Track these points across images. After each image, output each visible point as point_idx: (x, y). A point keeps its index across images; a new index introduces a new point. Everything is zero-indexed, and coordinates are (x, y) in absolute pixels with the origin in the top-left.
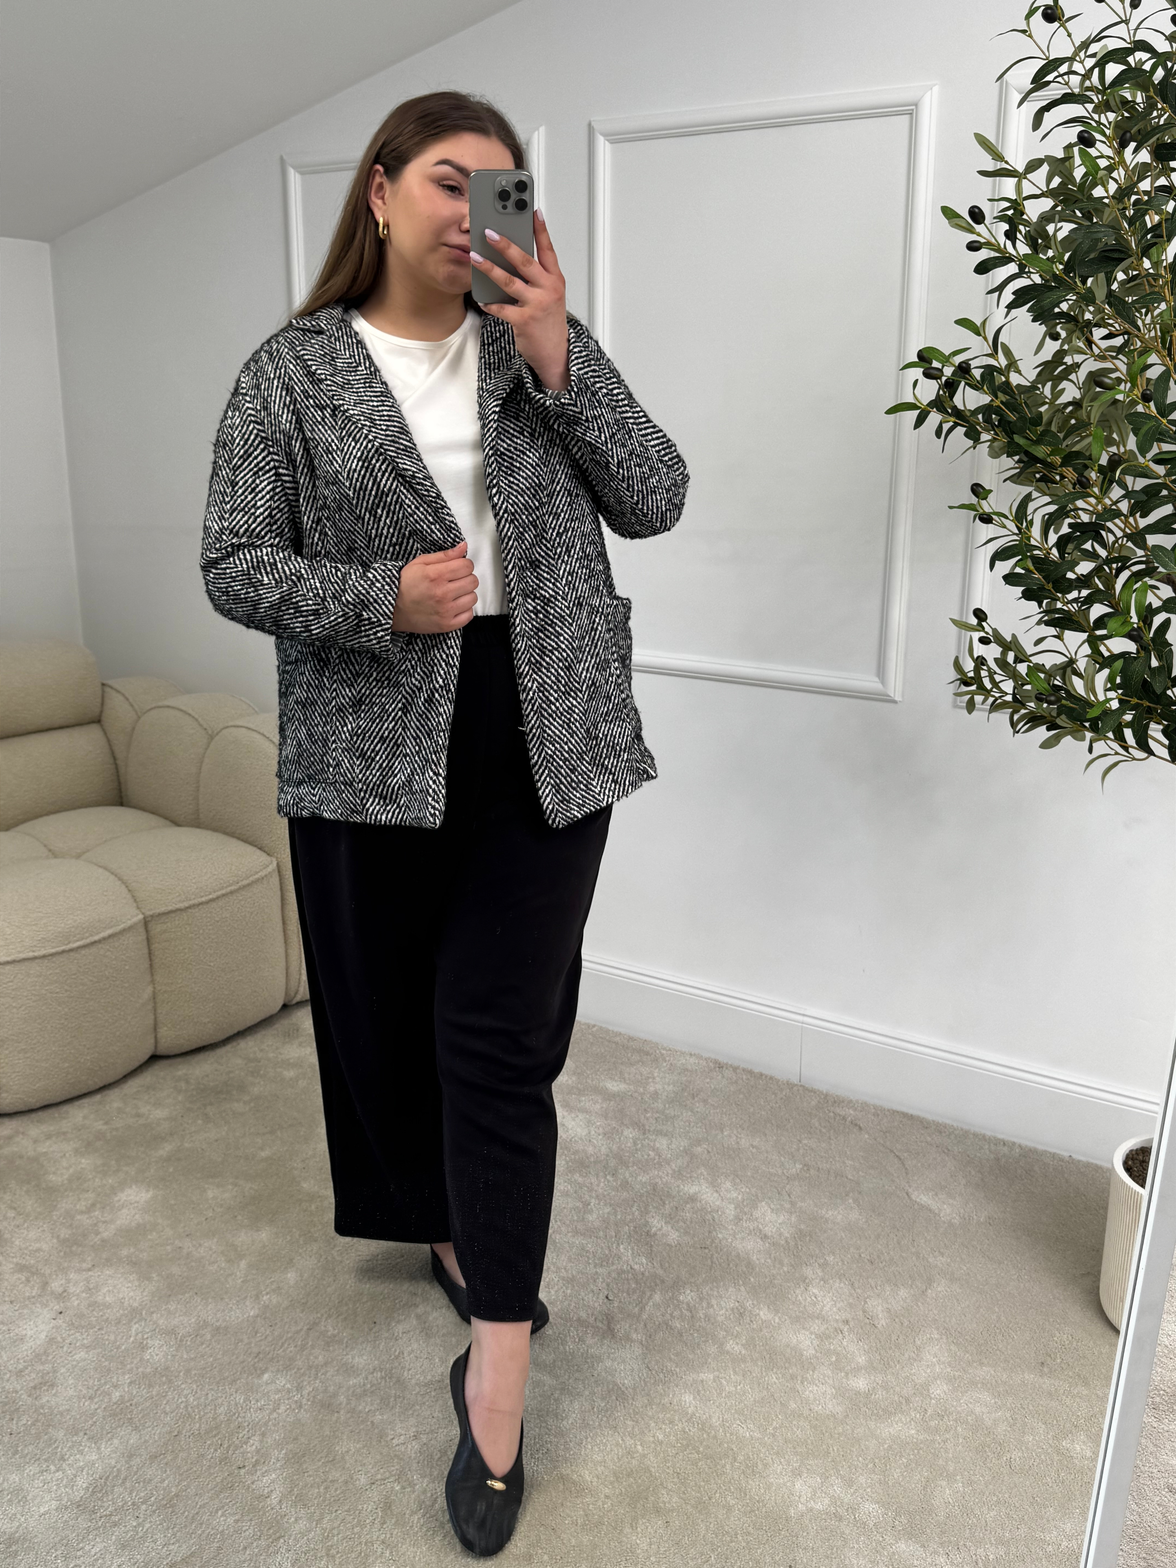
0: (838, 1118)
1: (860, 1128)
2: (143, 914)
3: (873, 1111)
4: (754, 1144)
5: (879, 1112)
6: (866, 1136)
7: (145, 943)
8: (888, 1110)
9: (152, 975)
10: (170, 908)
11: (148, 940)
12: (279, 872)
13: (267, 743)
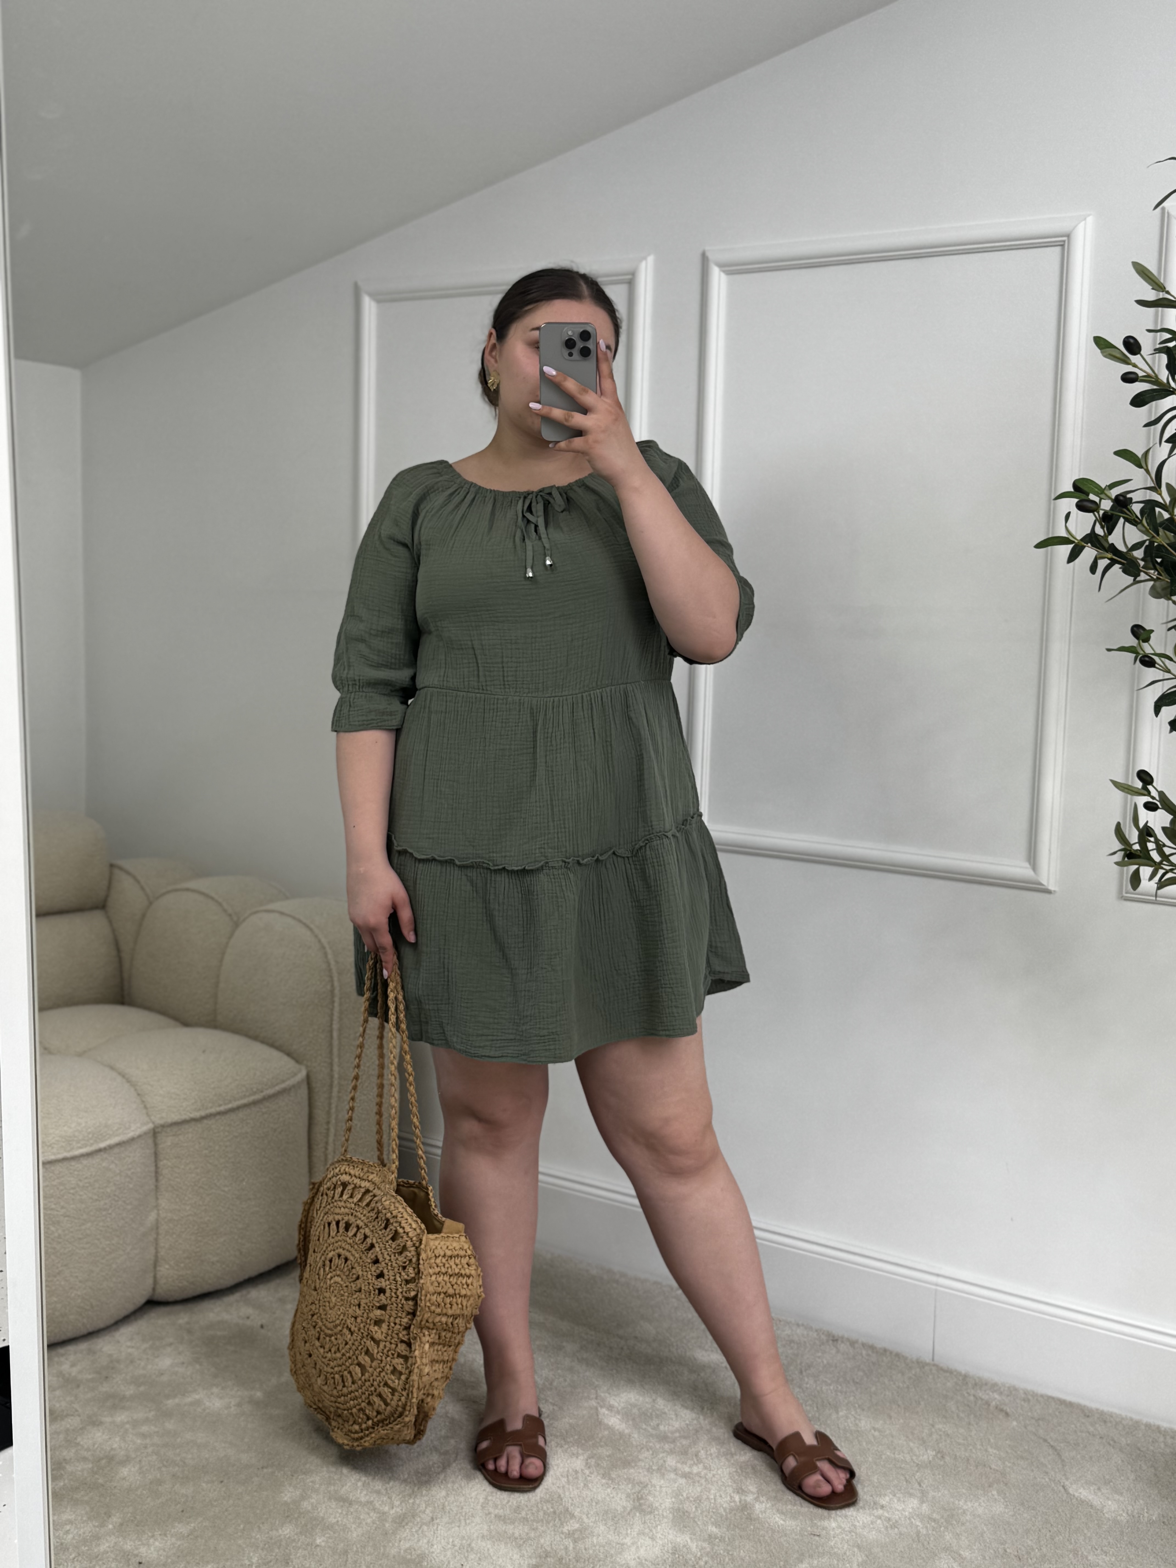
0: (980, 1402)
1: (1007, 1414)
2: (153, 1123)
3: (1023, 1396)
4: (877, 1426)
5: (1030, 1397)
6: (1015, 1423)
7: (153, 1159)
8: (1042, 1396)
9: (157, 1199)
10: (184, 1117)
11: (156, 1154)
12: (308, 1083)
13: (304, 930)
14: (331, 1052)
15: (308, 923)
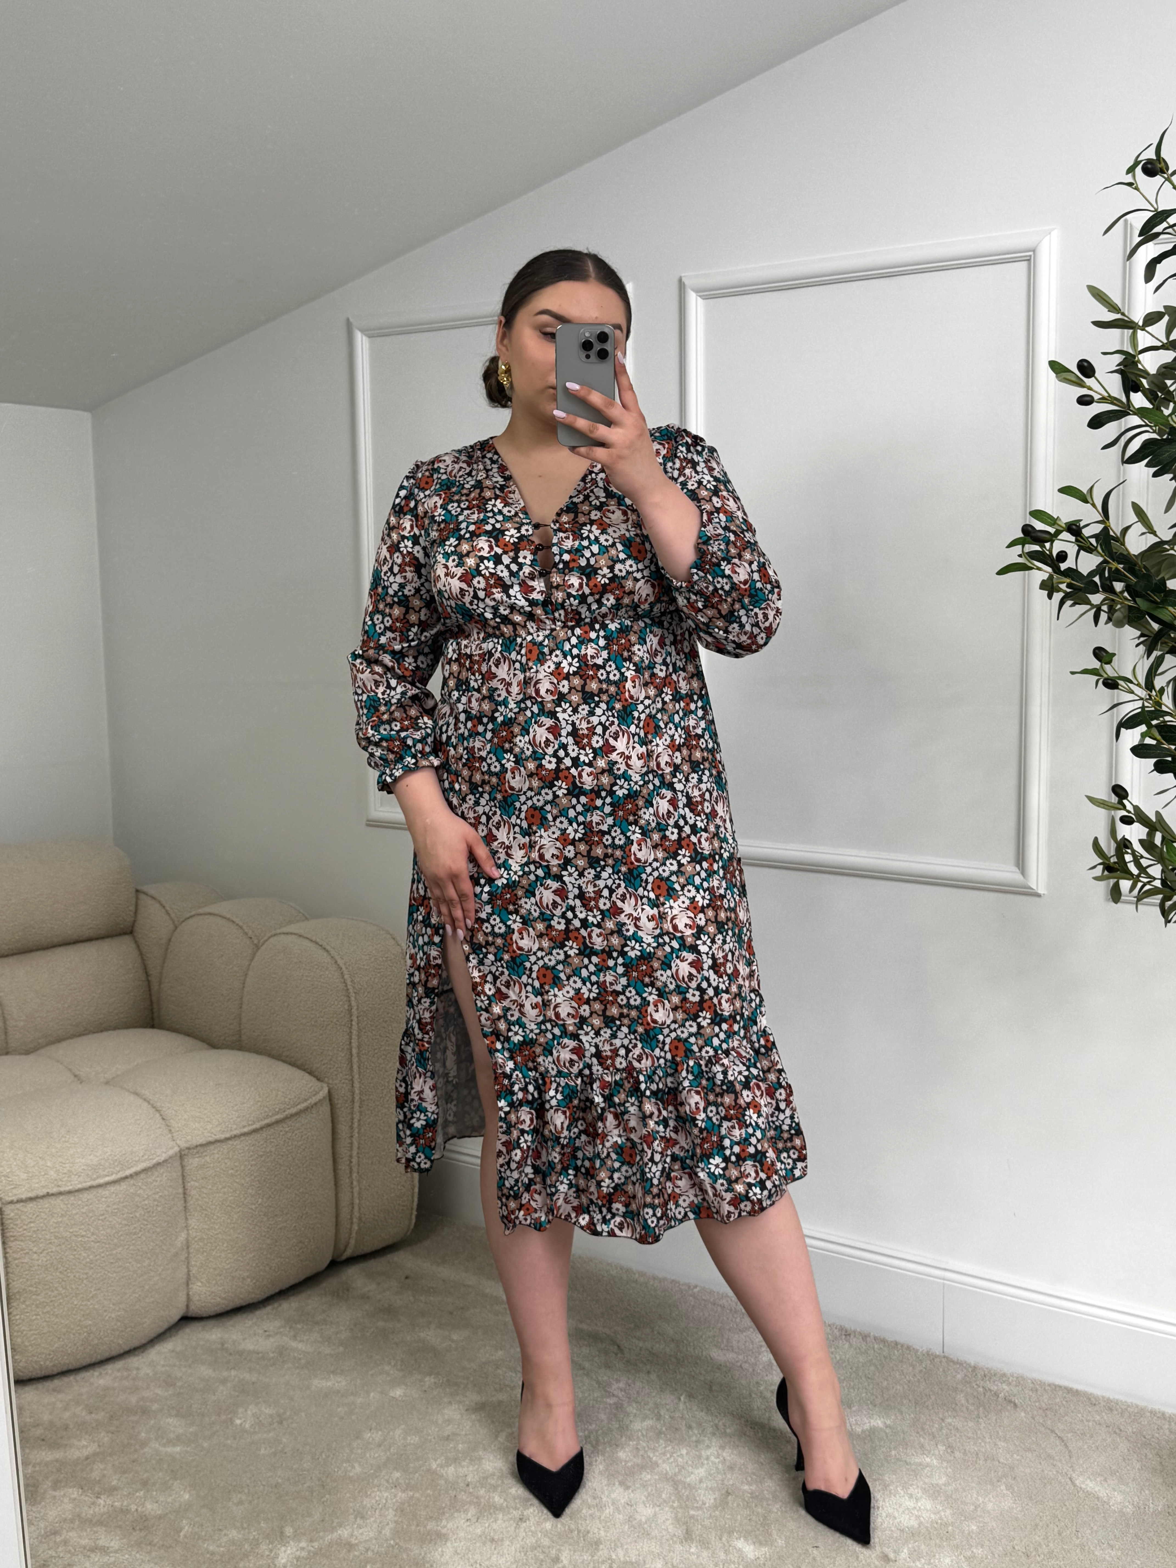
0: (988, 1394)
1: (1015, 1405)
2: (179, 1146)
3: (1031, 1385)
5: (1038, 1387)
6: (1023, 1414)
7: (180, 1181)
8: (1049, 1385)
9: (186, 1219)
10: (208, 1139)
11: (183, 1176)
12: (330, 1100)
13: (320, 952)
14: (351, 1068)
15: (325, 944)
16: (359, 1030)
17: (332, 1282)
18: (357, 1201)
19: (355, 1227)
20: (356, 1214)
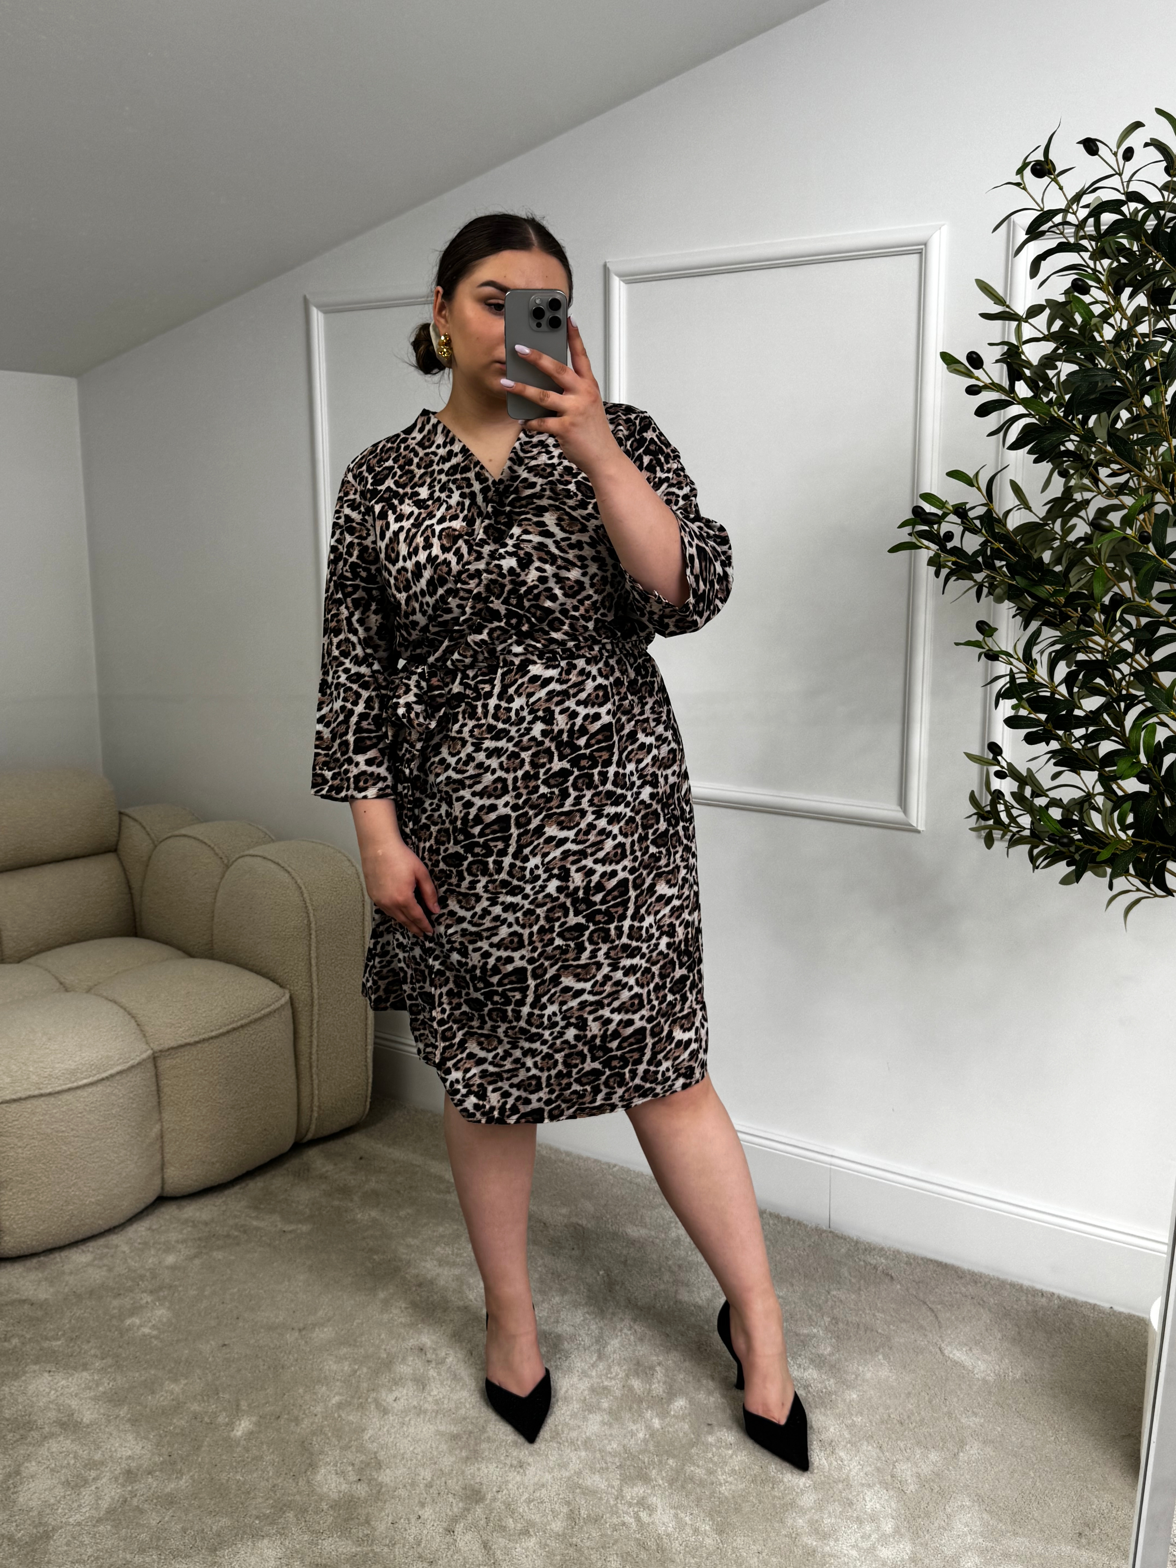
0: (868, 1267)
1: (892, 1278)
2: (152, 1049)
3: (906, 1259)
5: (912, 1261)
6: (898, 1287)
7: (154, 1080)
8: (922, 1259)
9: (160, 1113)
10: (180, 1042)
11: (157, 1076)
12: (292, 1004)
13: (283, 873)
14: (311, 976)
15: (286, 866)
16: (318, 942)
17: (294, 1163)
18: (316, 1092)
19: (315, 1114)
20: (316, 1103)
